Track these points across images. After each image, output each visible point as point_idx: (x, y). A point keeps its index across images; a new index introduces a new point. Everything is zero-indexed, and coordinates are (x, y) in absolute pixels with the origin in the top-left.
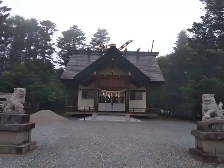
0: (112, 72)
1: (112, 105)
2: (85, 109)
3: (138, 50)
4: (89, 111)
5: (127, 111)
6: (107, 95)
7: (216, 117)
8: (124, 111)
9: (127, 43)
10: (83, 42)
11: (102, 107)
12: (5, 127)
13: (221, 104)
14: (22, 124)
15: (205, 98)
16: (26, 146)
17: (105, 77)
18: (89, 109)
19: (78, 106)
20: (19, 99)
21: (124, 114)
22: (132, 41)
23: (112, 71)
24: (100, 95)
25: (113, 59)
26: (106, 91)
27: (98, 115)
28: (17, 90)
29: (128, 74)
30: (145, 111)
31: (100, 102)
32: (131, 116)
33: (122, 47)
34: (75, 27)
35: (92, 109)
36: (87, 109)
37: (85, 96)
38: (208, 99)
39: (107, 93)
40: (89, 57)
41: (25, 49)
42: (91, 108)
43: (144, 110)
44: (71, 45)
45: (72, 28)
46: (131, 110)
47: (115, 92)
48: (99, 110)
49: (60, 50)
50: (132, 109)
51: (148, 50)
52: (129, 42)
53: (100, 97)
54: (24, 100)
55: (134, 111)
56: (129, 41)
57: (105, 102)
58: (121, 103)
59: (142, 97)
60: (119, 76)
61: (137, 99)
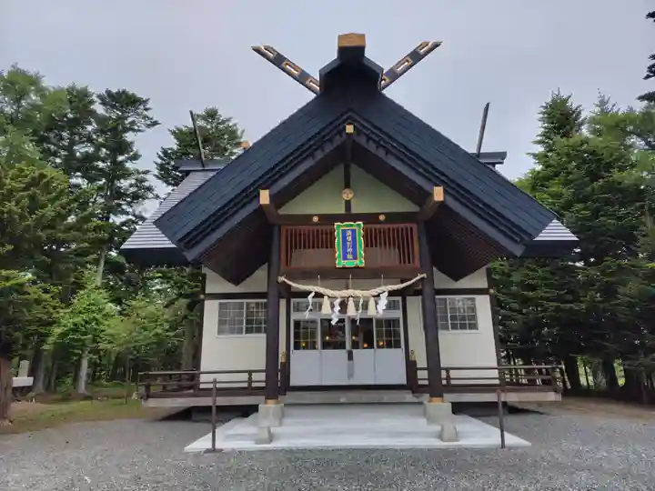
0: (348, 204)
1: (350, 357)
4: (249, 391)
9: (416, 57)
11: (308, 367)
17: (316, 224)
18: (250, 381)
19: (202, 369)
22: (436, 45)
23: (348, 195)
24: (295, 316)
25: (350, 129)
26: (323, 291)
31: (297, 347)
34: (212, 114)
36: (240, 380)
37: (231, 325)
39: (326, 300)
42: (255, 377)
47: (367, 293)
48: (295, 380)
52: (421, 51)
53: (297, 324)
56: (422, 46)
57: (319, 345)
58: (389, 345)
59: (474, 317)
60: (382, 218)
61: (454, 327)
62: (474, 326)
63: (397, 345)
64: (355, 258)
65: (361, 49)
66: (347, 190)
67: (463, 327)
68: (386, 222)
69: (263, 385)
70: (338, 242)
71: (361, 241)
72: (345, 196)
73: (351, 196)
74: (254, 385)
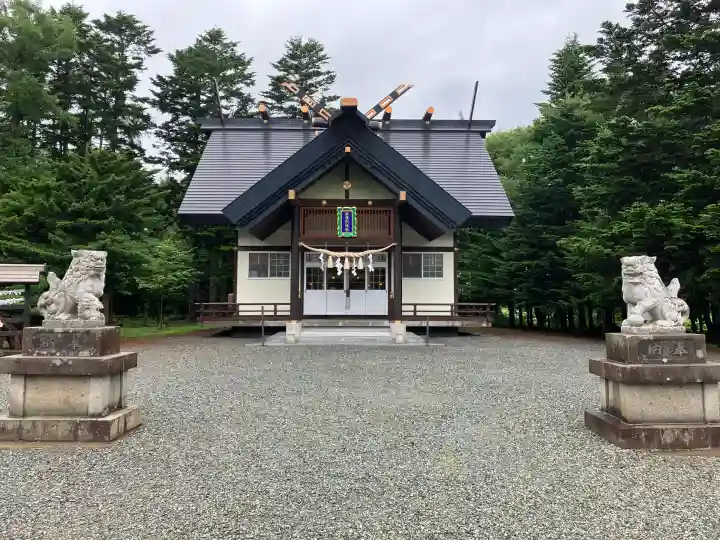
0: (347, 192)
1: (348, 295)
2: (263, 311)
3: (428, 116)
4: (275, 317)
5: (395, 312)
6: (330, 265)
7: (660, 322)
8: (385, 312)
9: (395, 96)
10: (245, 90)
11: (317, 301)
12: (54, 365)
13: (675, 284)
14: (101, 355)
15: (629, 268)
16: (119, 418)
17: (326, 206)
18: (276, 311)
19: (238, 302)
20: (89, 282)
21: (386, 323)
22: (409, 87)
23: (347, 185)
24: (307, 265)
25: (348, 149)
26: (328, 252)
27: (304, 327)
28: (81, 255)
29: (398, 195)
30: (451, 311)
31: (309, 287)
32: (409, 329)
33: (378, 109)
34: (215, 36)
35: (285, 310)
36: (269, 310)
37: (258, 270)
38: (638, 270)
39: (330, 259)
40: (266, 140)
41: (48, 118)
42: (279, 307)
43: (449, 308)
44: (204, 102)
45: (205, 39)
46: (407, 310)
47: (357, 254)
48: (306, 313)
49: (168, 117)
50: (412, 308)
51: (461, 114)
52: (399, 92)
53: (309, 270)
54: (103, 285)
55: (418, 314)
56: (399, 88)
57: (325, 285)
58: (377, 287)
59: (441, 269)
60: (370, 203)
61: (426, 275)
62: (440, 275)
63: (383, 288)
64: (351, 231)
65: (355, 107)
66: (347, 182)
67: (433, 275)
68: (373, 205)
69: (289, 314)
70: (339, 219)
71: (355, 219)
72: (345, 187)
73: (350, 186)
74: (278, 314)
